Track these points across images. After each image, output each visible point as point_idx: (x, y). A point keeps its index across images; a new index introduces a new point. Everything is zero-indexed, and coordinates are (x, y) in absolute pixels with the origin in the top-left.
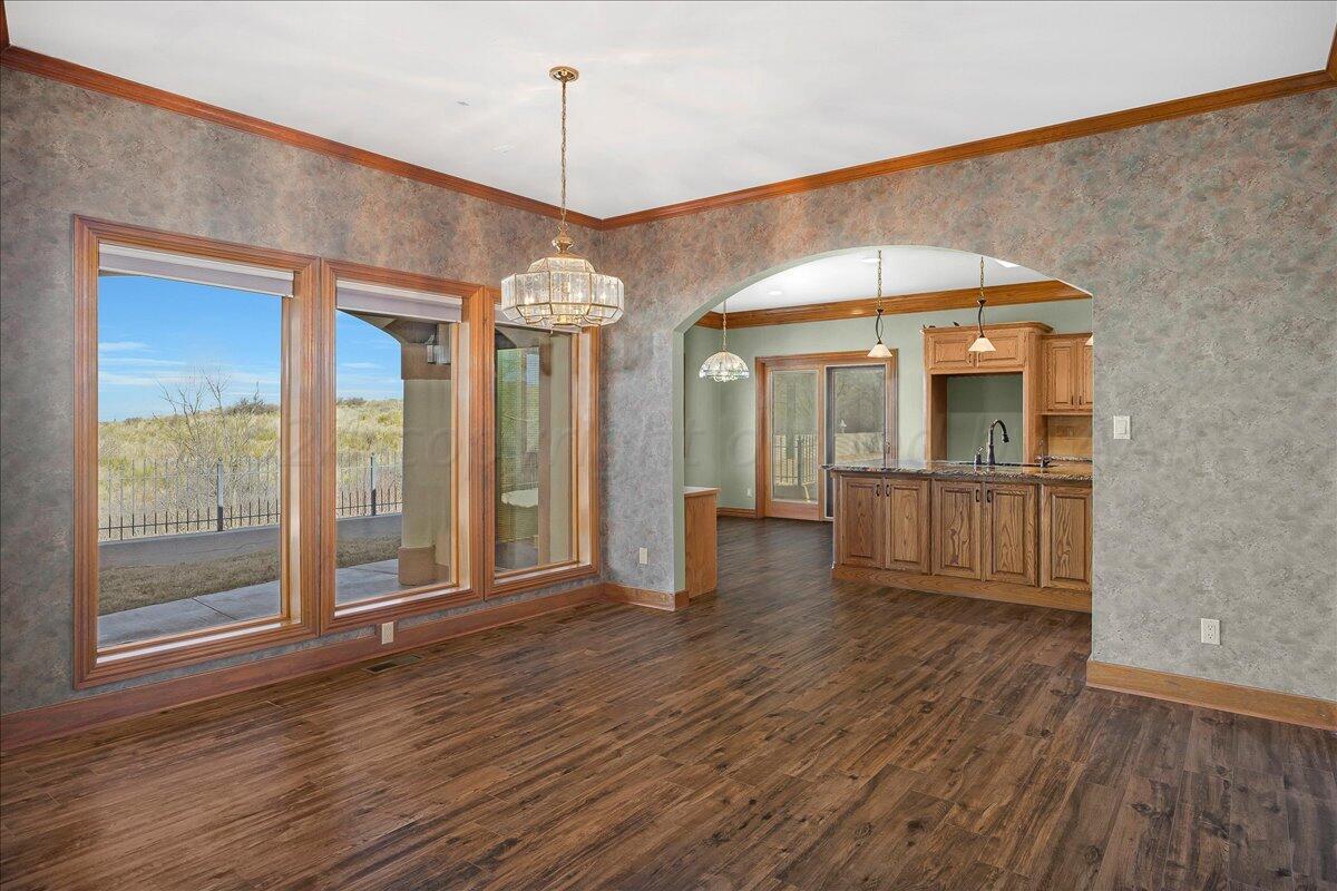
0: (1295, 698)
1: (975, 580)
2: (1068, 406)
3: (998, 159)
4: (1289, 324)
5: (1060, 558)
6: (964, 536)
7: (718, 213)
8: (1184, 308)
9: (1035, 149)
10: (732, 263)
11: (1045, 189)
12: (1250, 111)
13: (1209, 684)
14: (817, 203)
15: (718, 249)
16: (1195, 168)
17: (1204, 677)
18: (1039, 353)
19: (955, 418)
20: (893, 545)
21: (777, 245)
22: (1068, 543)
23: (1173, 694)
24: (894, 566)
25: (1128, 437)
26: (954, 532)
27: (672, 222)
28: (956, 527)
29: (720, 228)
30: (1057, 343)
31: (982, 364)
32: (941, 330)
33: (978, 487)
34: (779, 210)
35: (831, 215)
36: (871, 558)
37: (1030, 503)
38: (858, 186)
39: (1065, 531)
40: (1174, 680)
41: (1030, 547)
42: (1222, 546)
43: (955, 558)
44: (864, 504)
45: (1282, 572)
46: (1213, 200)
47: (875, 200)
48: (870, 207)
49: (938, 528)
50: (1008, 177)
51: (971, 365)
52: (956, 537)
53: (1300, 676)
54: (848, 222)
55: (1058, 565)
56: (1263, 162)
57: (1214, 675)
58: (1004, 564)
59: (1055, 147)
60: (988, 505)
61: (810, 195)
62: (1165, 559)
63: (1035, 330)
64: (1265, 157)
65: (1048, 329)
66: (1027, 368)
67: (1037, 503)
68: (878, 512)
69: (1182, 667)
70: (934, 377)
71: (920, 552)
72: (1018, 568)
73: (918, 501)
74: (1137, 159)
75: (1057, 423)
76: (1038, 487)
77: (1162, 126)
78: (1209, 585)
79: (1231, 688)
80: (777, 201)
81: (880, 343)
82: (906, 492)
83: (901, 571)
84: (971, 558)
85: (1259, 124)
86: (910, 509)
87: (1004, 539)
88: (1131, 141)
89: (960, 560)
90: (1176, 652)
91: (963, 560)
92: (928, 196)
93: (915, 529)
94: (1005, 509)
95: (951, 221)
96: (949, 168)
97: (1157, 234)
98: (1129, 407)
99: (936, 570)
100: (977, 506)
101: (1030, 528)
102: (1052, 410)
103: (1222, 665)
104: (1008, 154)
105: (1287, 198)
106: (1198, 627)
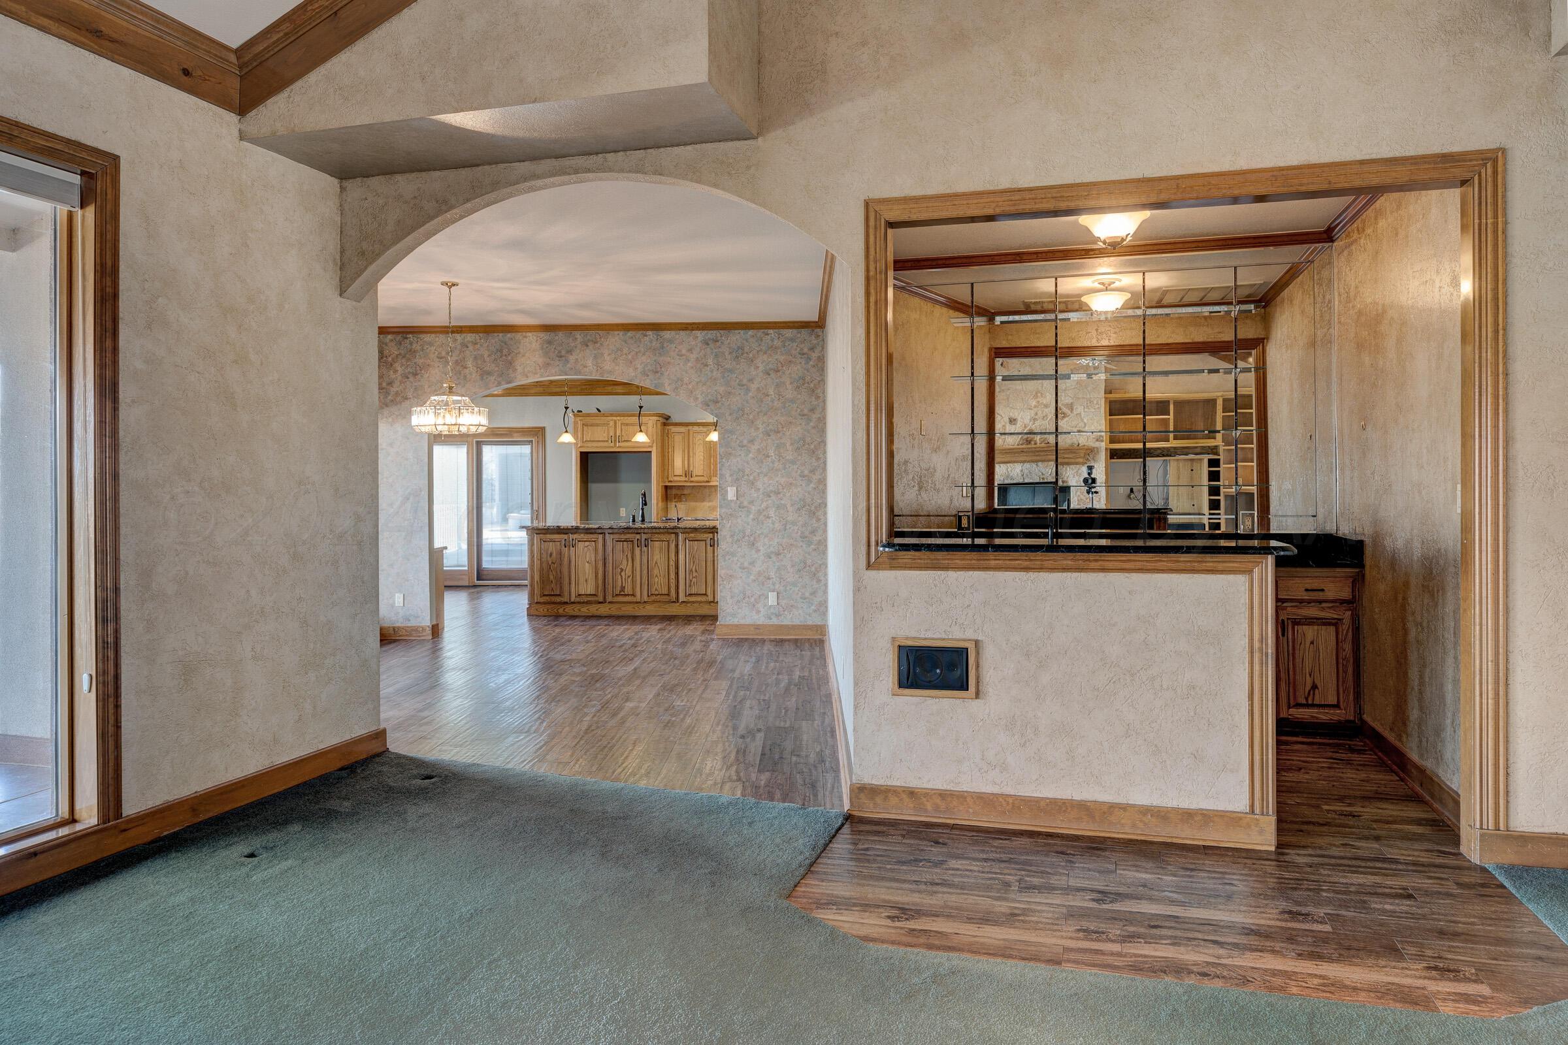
0: (808, 626)
1: (637, 603)
2: (683, 479)
3: (667, 335)
4: (804, 441)
5: (691, 581)
6: (629, 572)
7: (470, 337)
8: (761, 430)
9: (688, 332)
10: (482, 376)
11: (693, 356)
12: (789, 333)
13: (772, 625)
14: (550, 342)
15: (470, 364)
16: (765, 357)
17: (771, 623)
18: (663, 435)
19: (594, 487)
20: (577, 584)
21: (518, 367)
22: (696, 571)
23: (757, 634)
24: (578, 600)
25: (735, 498)
26: (622, 570)
27: (427, 338)
28: (623, 566)
29: (471, 348)
30: (674, 429)
31: (621, 444)
32: (588, 415)
33: (638, 536)
34: (520, 343)
35: (560, 352)
36: (560, 595)
37: (673, 546)
38: (578, 335)
39: (694, 563)
40: (757, 627)
41: (673, 576)
42: (778, 554)
43: (623, 588)
44: (554, 554)
45: (802, 565)
46: (773, 375)
47: (591, 346)
48: (587, 351)
49: (611, 568)
50: (673, 346)
51: (612, 444)
52: (623, 574)
53: (810, 615)
54: (572, 358)
55: (690, 586)
56: (794, 360)
57: (775, 621)
58: (656, 590)
59: (698, 333)
60: (645, 549)
61: (544, 336)
62: (752, 563)
63: (660, 419)
64: (795, 357)
65: (668, 418)
66: (654, 448)
67: (677, 546)
68: (566, 559)
69: (760, 619)
70: (581, 453)
71: (597, 587)
72: (665, 591)
73: (596, 550)
74: (739, 348)
75: (674, 492)
76: (677, 534)
77: (751, 332)
78: (772, 574)
79: (782, 626)
80: (519, 336)
81: (566, 432)
82: (587, 543)
83: (583, 603)
84: (633, 588)
85: (792, 340)
86: (590, 556)
87: (656, 572)
88: (736, 337)
89: (626, 590)
90: (758, 612)
91: (628, 590)
92: (625, 350)
93: (594, 570)
94: (657, 551)
95: (640, 367)
96: (639, 334)
97: (748, 390)
98: (736, 482)
99: (609, 598)
100: (637, 551)
101: (672, 563)
102: (671, 481)
103: (778, 616)
104: (673, 333)
105: (803, 378)
106: (767, 597)
